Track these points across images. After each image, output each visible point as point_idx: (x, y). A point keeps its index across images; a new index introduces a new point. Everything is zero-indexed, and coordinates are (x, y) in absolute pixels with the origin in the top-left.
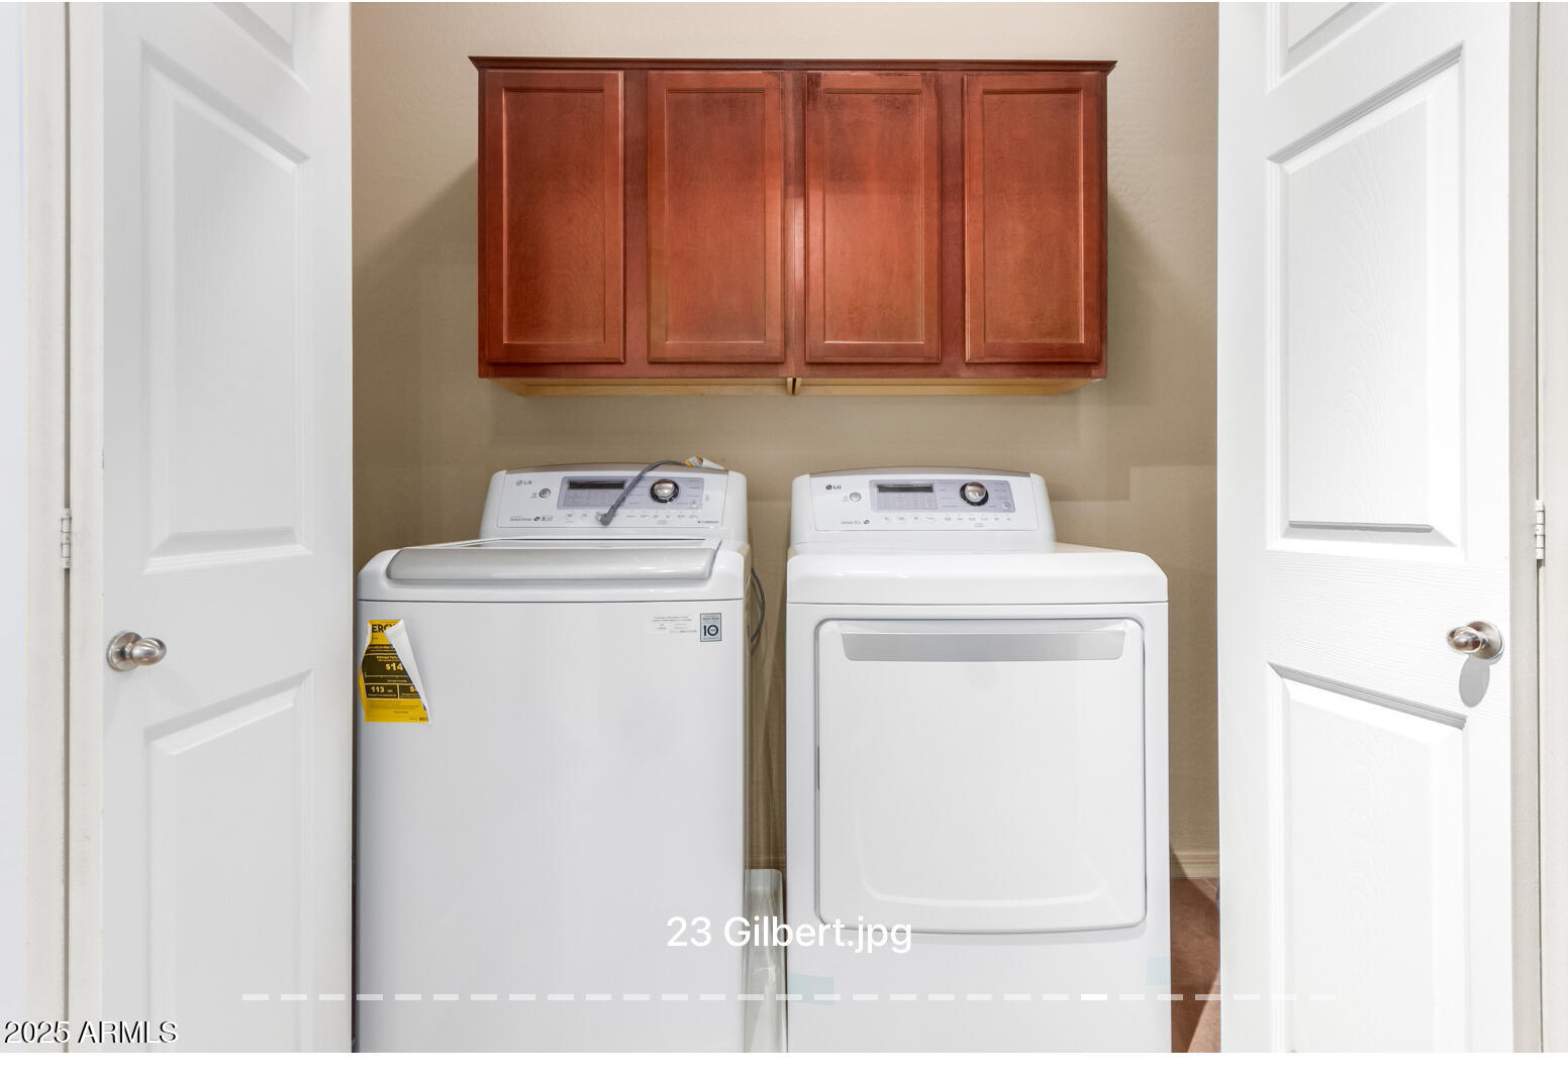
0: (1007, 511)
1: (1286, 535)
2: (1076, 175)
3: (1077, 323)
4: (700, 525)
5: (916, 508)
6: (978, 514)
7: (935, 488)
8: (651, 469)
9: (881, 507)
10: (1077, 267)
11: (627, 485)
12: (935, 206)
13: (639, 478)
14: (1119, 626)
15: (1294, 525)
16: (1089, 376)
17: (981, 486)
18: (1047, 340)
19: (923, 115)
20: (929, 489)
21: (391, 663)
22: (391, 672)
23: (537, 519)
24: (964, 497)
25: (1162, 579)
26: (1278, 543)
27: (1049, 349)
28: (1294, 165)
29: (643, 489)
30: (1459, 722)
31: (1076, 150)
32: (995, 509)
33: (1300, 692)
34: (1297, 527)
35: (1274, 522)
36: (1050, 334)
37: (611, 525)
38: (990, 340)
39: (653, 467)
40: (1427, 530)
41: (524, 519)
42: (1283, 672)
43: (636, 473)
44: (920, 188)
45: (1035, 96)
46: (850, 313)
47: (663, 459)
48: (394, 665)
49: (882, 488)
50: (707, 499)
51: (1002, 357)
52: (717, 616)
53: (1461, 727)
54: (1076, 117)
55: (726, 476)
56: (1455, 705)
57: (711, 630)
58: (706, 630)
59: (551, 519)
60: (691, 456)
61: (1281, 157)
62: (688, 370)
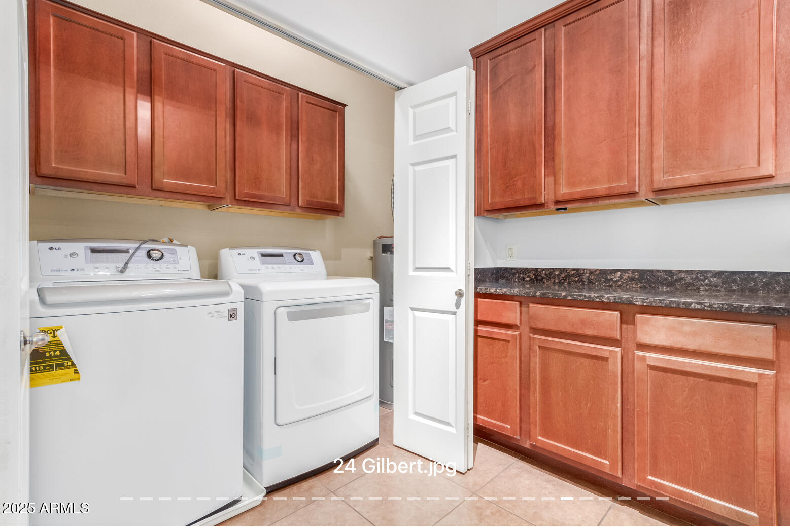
0: (311, 265)
1: (414, 270)
2: (336, 142)
3: (336, 197)
4: (179, 272)
5: (278, 264)
6: (301, 266)
7: (284, 255)
8: (144, 244)
9: (263, 263)
10: (336, 175)
11: (131, 252)
12: (289, 143)
13: (138, 248)
14: (368, 301)
15: (416, 268)
16: (339, 216)
17: (301, 255)
18: (328, 201)
19: (284, 105)
20: (281, 256)
21: (50, 352)
22: (50, 356)
23: (72, 270)
24: (295, 258)
25: (378, 285)
26: (412, 273)
27: (327, 204)
28: (417, 168)
29: (142, 253)
30: (455, 313)
31: (336, 134)
32: (307, 264)
33: (417, 313)
34: (417, 269)
35: (411, 267)
36: (327, 199)
37: (126, 272)
38: (308, 199)
39: (145, 242)
40: (449, 268)
41: (62, 270)
42: (413, 309)
43: (137, 245)
44: (284, 133)
45: (323, 109)
46: (255, 180)
47: (151, 238)
48: (52, 353)
49: (263, 255)
50: (180, 259)
51: (312, 205)
52: (235, 309)
53: (455, 314)
54: (336, 121)
55: (186, 248)
56: (454, 309)
57: (232, 316)
58: (231, 316)
59: (83, 270)
60: (165, 237)
61: (413, 165)
62: (174, 195)
